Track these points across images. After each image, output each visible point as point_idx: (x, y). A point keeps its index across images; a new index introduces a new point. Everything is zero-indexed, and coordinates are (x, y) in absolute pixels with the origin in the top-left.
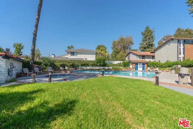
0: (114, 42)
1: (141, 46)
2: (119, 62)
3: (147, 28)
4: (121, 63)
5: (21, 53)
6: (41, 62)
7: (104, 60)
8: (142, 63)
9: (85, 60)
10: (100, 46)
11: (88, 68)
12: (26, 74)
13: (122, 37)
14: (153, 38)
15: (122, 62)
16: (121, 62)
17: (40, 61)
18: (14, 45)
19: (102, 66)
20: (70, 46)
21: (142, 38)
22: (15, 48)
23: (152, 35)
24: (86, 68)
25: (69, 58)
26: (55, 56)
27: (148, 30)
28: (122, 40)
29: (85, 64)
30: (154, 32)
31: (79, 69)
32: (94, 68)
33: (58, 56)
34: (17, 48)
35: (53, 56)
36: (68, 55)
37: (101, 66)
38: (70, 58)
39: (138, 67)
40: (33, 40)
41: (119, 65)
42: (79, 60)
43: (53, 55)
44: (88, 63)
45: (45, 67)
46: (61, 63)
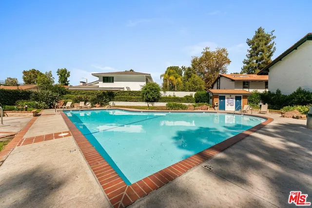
0: (195, 61)
1: (245, 65)
2: (188, 94)
3: (260, 31)
4: (191, 96)
5: (67, 83)
8: (234, 96)
9: (126, 89)
13: (208, 50)
14: (272, 50)
15: (194, 93)
16: (192, 93)
18: (58, 72)
21: (248, 50)
23: (269, 44)
27: (260, 35)
30: (274, 37)
34: (61, 75)
38: (102, 87)
39: (226, 103)
41: (188, 99)
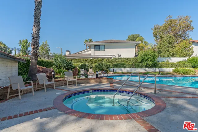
0: (156, 29)
2: (181, 59)
4: (184, 61)
5: (27, 52)
6: (51, 63)
7: (154, 57)
9: (117, 57)
10: (133, 36)
11: (124, 70)
12: (17, 91)
15: (186, 59)
16: (184, 58)
17: (50, 61)
18: (20, 43)
19: (151, 67)
20: (88, 40)
22: (21, 46)
24: (120, 71)
25: (91, 55)
26: (70, 53)
28: (171, 24)
29: (118, 64)
31: (111, 73)
32: (134, 70)
33: (75, 53)
35: (67, 53)
36: (90, 50)
37: (148, 67)
38: (94, 55)
40: (35, 14)
42: (109, 58)
43: (67, 51)
44: (124, 63)
45: (57, 70)
46: (81, 64)
